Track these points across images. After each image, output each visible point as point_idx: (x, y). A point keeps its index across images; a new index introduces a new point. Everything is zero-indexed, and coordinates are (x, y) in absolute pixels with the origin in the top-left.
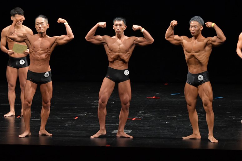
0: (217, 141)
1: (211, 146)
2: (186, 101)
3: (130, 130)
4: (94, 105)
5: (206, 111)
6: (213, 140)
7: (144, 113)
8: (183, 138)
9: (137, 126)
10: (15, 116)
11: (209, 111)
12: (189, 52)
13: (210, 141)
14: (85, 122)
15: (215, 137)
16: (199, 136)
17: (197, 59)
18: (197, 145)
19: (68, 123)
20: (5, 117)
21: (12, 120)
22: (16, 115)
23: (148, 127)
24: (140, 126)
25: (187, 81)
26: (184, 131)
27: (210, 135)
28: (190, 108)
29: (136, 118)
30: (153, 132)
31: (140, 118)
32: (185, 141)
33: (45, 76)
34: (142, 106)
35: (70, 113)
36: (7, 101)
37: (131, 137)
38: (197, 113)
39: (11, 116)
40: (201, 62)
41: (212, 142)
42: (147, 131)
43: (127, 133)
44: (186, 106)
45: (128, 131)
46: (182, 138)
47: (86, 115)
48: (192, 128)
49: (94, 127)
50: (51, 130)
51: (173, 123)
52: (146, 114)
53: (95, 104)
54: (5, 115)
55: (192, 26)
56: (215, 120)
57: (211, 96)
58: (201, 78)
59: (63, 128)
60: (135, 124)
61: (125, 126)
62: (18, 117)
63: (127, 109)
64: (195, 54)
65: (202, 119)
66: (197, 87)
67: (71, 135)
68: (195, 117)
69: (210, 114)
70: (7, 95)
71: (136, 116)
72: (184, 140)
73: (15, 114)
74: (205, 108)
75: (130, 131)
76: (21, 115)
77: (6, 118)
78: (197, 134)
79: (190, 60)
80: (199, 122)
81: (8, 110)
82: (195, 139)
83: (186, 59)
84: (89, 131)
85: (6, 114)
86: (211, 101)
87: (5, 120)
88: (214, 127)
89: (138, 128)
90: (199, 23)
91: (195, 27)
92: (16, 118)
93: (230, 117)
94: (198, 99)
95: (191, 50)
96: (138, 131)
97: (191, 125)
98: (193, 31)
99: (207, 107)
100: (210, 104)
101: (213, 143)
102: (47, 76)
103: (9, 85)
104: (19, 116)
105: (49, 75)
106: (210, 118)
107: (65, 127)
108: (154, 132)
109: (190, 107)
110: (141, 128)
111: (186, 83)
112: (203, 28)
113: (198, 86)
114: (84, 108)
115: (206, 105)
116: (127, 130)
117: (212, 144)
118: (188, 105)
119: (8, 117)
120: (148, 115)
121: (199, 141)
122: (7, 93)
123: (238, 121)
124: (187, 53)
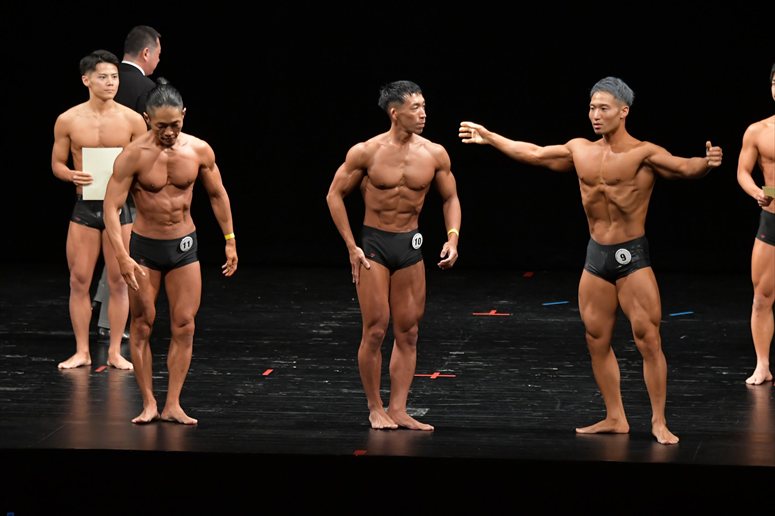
0: (675, 440)
1: (658, 454)
2: (583, 324)
3: (423, 407)
4: (318, 335)
5: (643, 354)
6: (664, 435)
7: (464, 358)
8: (578, 430)
9: (443, 396)
10: (90, 368)
11: (650, 352)
12: (591, 184)
13: (655, 439)
14: (294, 384)
15: (670, 427)
16: (623, 426)
17: (614, 203)
18: (617, 451)
19: (244, 388)
20: (63, 368)
21: (82, 379)
22: (94, 365)
23: (476, 398)
24: (452, 397)
25: (586, 265)
26: (579, 410)
27: (656, 421)
28: (596, 344)
29: (441, 373)
30: (489, 414)
31: (453, 373)
32: (585, 441)
33: (182, 248)
34: (457, 339)
35: (250, 359)
36: (66, 322)
37: (428, 427)
38: (617, 356)
39: (78, 367)
40: (624, 210)
41: (663, 442)
42: (473, 410)
43: (414, 417)
44: (585, 339)
45: (418, 410)
46: (575, 432)
47: (295, 365)
48: (603, 401)
49: (318, 400)
50: (193, 409)
51: (548, 387)
52: (471, 360)
53: (322, 331)
54: (61, 365)
55: (595, 107)
56: (670, 377)
57: (657, 310)
58: (623, 256)
59: (230, 403)
60: (437, 390)
61: (409, 396)
62: (98, 370)
63: (410, 343)
64: (607, 188)
65: (631, 376)
66: (615, 284)
67: (254, 421)
68: (611, 368)
69: (654, 361)
70: (68, 306)
71: (441, 366)
72: (583, 438)
73: (90, 362)
74: (640, 343)
75: (423, 412)
76: (108, 363)
77: (64, 371)
78: (618, 420)
79: (595, 205)
80: (624, 385)
81: (70, 350)
82: (611, 433)
83: (584, 203)
84: (306, 410)
85: (64, 359)
86: (655, 324)
87: (61, 378)
88: (668, 398)
89: (447, 402)
90: (615, 97)
91: (602, 107)
92: (93, 371)
93: (714, 371)
94: (620, 317)
95: (597, 177)
96: (446, 410)
97: (601, 395)
98: (597, 120)
99: (645, 341)
100: (653, 333)
101: (665, 444)
102: (187, 248)
103: (73, 279)
104: (103, 368)
105: (191, 244)
106: (655, 371)
107: (236, 398)
108: (495, 414)
109: (596, 341)
110: (454, 402)
111: (584, 271)
112: (627, 111)
113: (617, 282)
114: (289, 342)
115: (641, 336)
116: (414, 407)
117: (661, 447)
118: (588, 336)
119: (71, 371)
120: (477, 364)
121: (624, 440)
122: (68, 300)
123: (736, 382)
124: (587, 187)
